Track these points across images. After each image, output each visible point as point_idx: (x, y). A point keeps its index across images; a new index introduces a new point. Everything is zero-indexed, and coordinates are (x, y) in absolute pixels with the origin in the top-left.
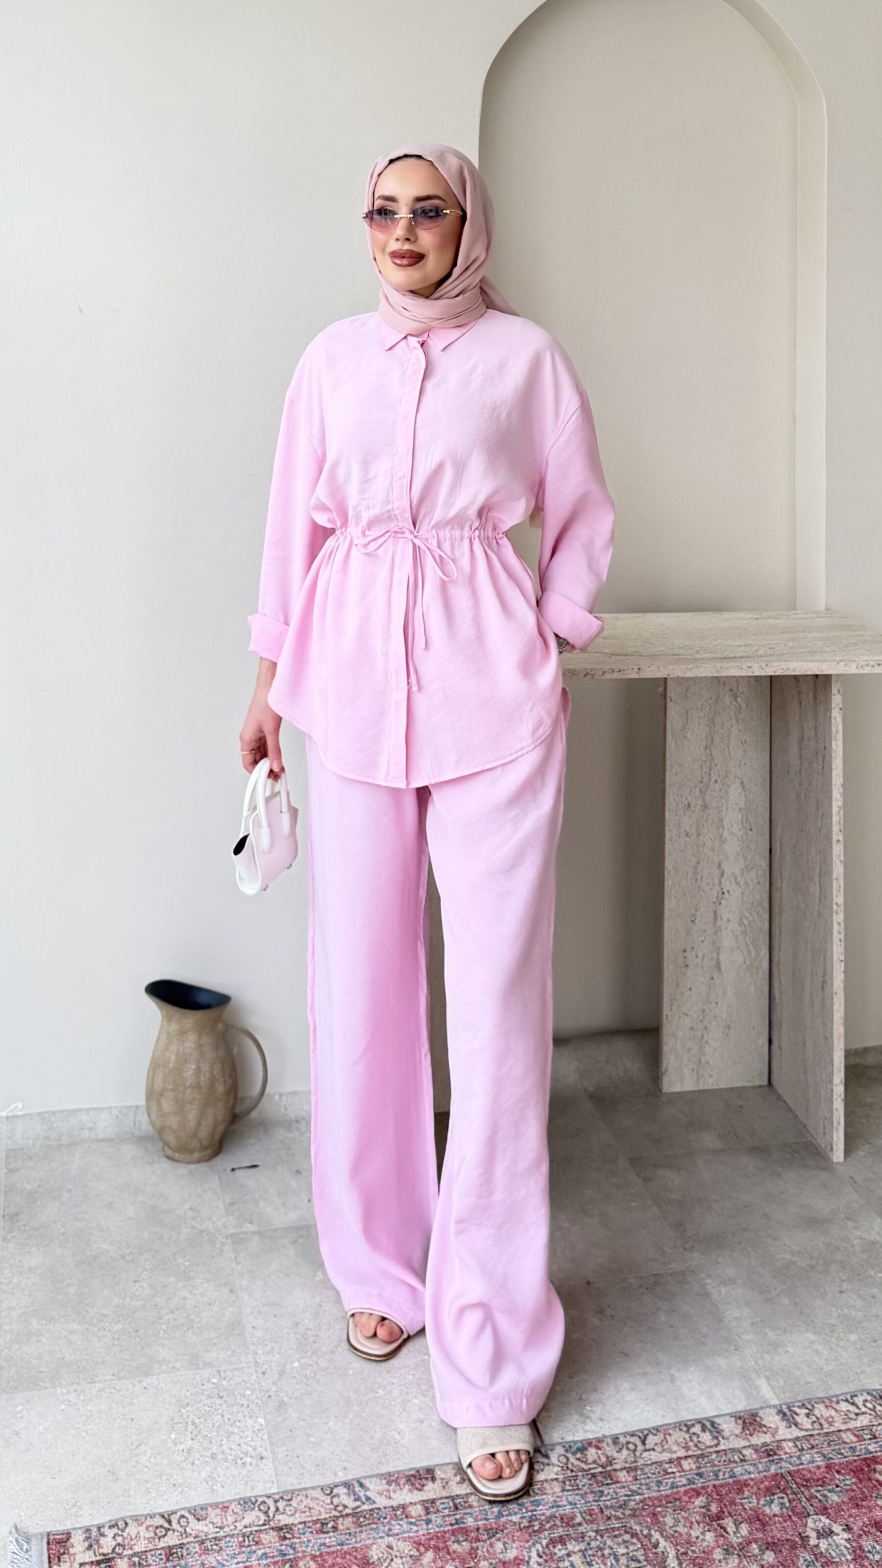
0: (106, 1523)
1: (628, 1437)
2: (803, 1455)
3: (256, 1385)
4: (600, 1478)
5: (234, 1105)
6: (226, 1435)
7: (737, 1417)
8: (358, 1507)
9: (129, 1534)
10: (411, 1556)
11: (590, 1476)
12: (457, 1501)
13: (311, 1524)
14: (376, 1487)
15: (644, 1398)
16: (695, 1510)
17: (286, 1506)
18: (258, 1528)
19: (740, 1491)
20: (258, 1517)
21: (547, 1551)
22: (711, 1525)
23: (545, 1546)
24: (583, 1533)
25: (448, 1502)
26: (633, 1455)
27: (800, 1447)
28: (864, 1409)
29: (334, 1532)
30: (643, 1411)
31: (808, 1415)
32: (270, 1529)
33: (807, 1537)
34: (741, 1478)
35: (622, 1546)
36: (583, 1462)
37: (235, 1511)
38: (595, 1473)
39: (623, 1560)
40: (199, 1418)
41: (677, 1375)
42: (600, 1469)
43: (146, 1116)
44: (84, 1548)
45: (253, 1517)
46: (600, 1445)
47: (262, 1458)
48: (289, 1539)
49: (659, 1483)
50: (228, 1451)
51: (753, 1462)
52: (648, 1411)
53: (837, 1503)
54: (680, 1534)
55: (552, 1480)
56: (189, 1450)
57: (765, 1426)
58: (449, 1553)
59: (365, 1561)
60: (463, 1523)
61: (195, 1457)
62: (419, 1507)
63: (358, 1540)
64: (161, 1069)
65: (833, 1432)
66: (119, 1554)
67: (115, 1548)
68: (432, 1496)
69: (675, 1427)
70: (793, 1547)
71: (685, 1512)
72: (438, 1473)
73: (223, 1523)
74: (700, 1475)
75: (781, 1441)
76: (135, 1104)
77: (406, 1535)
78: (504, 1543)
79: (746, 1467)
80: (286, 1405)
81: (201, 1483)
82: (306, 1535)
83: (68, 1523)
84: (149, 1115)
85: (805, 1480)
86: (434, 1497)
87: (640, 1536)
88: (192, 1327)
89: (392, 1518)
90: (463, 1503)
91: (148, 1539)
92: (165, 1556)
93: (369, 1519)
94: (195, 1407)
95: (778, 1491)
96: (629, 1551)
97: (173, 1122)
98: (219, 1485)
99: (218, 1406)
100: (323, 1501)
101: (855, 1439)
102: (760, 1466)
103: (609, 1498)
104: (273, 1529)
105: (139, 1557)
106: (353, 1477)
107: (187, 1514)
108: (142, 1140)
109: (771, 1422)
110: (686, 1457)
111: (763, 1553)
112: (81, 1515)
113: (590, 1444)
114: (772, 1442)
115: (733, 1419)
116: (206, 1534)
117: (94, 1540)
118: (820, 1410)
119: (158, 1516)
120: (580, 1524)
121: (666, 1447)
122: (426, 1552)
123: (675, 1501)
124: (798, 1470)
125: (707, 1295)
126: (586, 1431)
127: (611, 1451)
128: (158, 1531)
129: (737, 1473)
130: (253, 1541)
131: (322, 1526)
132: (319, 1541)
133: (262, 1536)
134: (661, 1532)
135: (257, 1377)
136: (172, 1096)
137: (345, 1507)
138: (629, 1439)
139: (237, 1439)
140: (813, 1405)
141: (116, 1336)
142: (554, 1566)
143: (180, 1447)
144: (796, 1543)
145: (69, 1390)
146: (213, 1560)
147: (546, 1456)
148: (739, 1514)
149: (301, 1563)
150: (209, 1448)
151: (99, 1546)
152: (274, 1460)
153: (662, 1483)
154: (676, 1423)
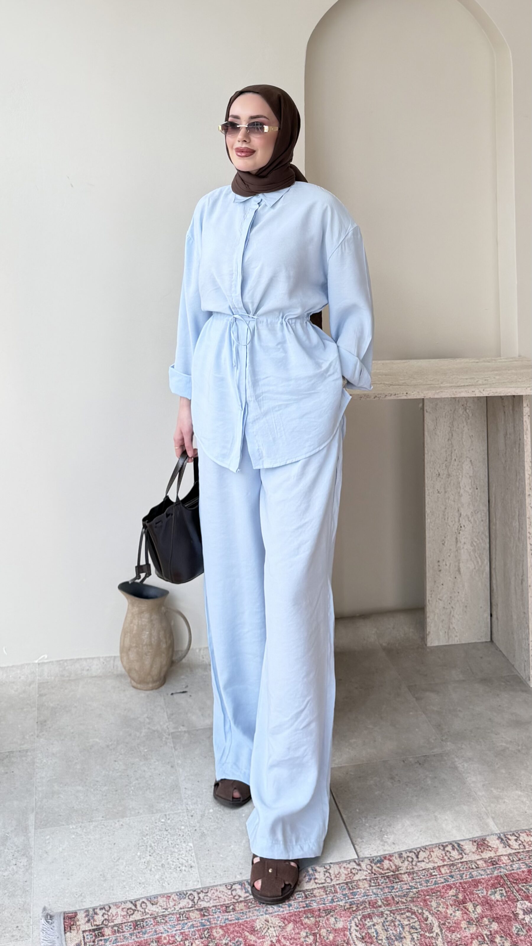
0: (98, 906)
1: (408, 853)
2: (514, 864)
3: (188, 823)
4: (391, 879)
5: (172, 656)
6: (170, 853)
7: (473, 841)
8: (247, 897)
9: (111, 913)
10: (280, 926)
11: (385, 877)
12: (307, 893)
15: (419, 830)
16: (449, 898)
17: (205, 896)
18: (188, 909)
19: (476, 886)
20: (188, 903)
21: (361, 923)
22: (459, 907)
23: (359, 920)
24: (382, 912)
25: (302, 894)
26: (411, 864)
27: (512, 860)
29: (233, 912)
31: (516, 840)
32: (195, 910)
33: (517, 913)
34: (477, 878)
35: (406, 920)
36: (381, 869)
37: (174, 899)
38: (389, 876)
39: (407, 928)
40: (154, 843)
41: (439, 816)
42: (392, 873)
43: (120, 662)
44: (85, 922)
45: (185, 903)
46: (391, 858)
47: (191, 867)
48: (207, 916)
49: (427, 881)
51: (484, 869)
52: (422, 838)
54: (441, 912)
55: (363, 880)
56: (148, 862)
57: (490, 847)
58: (302, 924)
59: (252, 929)
60: (311, 906)
61: (151, 866)
63: (248, 917)
64: (129, 634)
65: (531, 850)
66: (106, 925)
67: (103, 921)
69: (436, 847)
70: (509, 920)
71: (443, 899)
73: (167, 906)
74: (452, 877)
75: (500, 856)
76: (113, 655)
77: (277, 913)
78: (335, 918)
79: (480, 871)
80: (205, 835)
81: (156, 882)
82: (217, 914)
83: (77, 906)
84: (122, 662)
85: (515, 879)
87: (417, 914)
88: (149, 788)
90: (310, 894)
91: (123, 916)
92: (133, 926)
94: (151, 837)
95: (499, 886)
96: (410, 923)
97: (136, 666)
98: (166, 883)
99: (165, 836)
100: (227, 893)
102: (488, 871)
103: (397, 890)
104: (197, 910)
105: (118, 928)
106: (244, 879)
107: (146, 901)
108: (119, 676)
109: (494, 844)
110: (443, 866)
111: (491, 924)
112: (85, 901)
113: (385, 858)
114: (494, 856)
115: (471, 842)
116: (158, 913)
117: (91, 916)
118: (523, 837)
119: (128, 902)
120: (380, 907)
121: (431, 859)
122: (289, 924)
123: (437, 892)
124: (511, 874)
125: (456, 768)
126: (385, 850)
127: (398, 862)
128: (129, 911)
129: (474, 875)
130: (185, 917)
131: (226, 909)
132: (224, 917)
133: (190, 914)
134: (429, 911)
135: (188, 818)
136: (135, 650)
137: (240, 896)
138: (408, 854)
139: (176, 856)
140: (519, 834)
141: (104, 794)
142: (366, 932)
143: (143, 861)
144: (511, 917)
145: (77, 826)
146: (162, 928)
147: (359, 865)
148: (476, 900)
149: (214, 931)
150: (160, 861)
151: (94, 921)
152: (198, 868)
153: (428, 881)
154: (437, 844)
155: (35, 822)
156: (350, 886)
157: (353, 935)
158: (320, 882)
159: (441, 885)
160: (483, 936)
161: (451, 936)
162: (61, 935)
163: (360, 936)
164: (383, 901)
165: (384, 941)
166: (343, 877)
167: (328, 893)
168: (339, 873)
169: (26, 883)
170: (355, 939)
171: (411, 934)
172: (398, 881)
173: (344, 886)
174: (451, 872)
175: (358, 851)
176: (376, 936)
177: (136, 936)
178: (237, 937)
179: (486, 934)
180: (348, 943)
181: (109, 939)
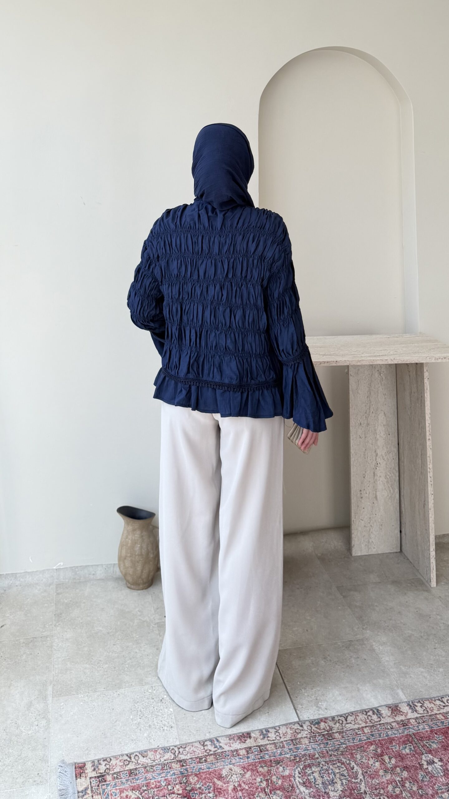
0: (101, 759)
1: (339, 717)
2: (420, 725)
4: (326, 737)
6: (155, 716)
7: (389, 707)
8: (216, 751)
9: (112, 764)
10: (240, 774)
11: (322, 736)
12: (261, 748)
14: (224, 741)
15: (346, 699)
16: (370, 752)
17: (184, 750)
18: (171, 761)
19: (391, 743)
20: (171, 756)
21: (303, 771)
22: (378, 759)
23: (301, 768)
24: (319, 762)
25: (257, 748)
26: (341, 726)
27: (418, 722)
28: (447, 704)
29: (205, 762)
30: (346, 705)
31: (421, 707)
33: (422, 764)
34: (391, 736)
35: (337, 769)
36: (318, 729)
37: (160, 753)
38: (324, 734)
39: (338, 776)
40: (143, 709)
41: (360, 687)
42: (326, 732)
43: (118, 568)
44: (92, 770)
45: (169, 756)
46: (326, 721)
47: (172, 727)
48: (185, 766)
50: (156, 724)
51: (396, 729)
52: (349, 706)
53: (436, 748)
54: (364, 763)
55: (305, 737)
56: (139, 723)
57: (402, 712)
58: (258, 772)
59: (220, 776)
60: (264, 758)
61: (141, 727)
62: (244, 751)
64: (125, 547)
65: (433, 714)
66: (107, 773)
67: (106, 770)
68: (250, 746)
69: (361, 712)
70: (416, 769)
71: (366, 753)
72: (253, 735)
73: (155, 758)
74: (373, 735)
75: (409, 719)
76: (113, 563)
77: (238, 764)
78: (283, 768)
79: (393, 731)
81: (144, 738)
82: (193, 764)
83: (85, 758)
84: (120, 568)
85: (421, 737)
86: (251, 746)
87: (345, 764)
88: (140, 666)
89: (231, 756)
90: (264, 749)
91: (121, 766)
92: (129, 774)
93: (221, 756)
94: (141, 704)
95: (408, 742)
96: (340, 771)
97: (130, 571)
98: (152, 740)
99: (152, 703)
100: (200, 748)
101: (443, 718)
102: (400, 730)
104: (177, 761)
105: (117, 775)
106: (213, 737)
107: (138, 754)
108: (117, 579)
109: (405, 710)
110: (366, 727)
111: (402, 772)
113: (322, 720)
114: (405, 719)
115: (387, 708)
116: (147, 763)
117: (96, 766)
118: (427, 704)
119: (125, 755)
120: (317, 758)
121: (356, 722)
122: (247, 772)
123: (361, 748)
124: (418, 733)
125: (374, 650)
126: (321, 715)
127: (331, 724)
128: (125, 762)
129: (389, 734)
130: (168, 767)
131: (200, 760)
132: (199, 767)
133: (172, 764)
134: (355, 762)
136: (130, 559)
137: (210, 751)
139: (160, 719)
140: (423, 702)
141: (106, 670)
142: (306, 778)
143: (135, 722)
144: (418, 767)
145: (84, 695)
146: (151, 776)
147: (302, 726)
148: (391, 754)
149: (191, 778)
150: (148, 723)
151: (99, 769)
152: (177, 728)
153: (355, 739)
154: (360, 710)
155: (53, 692)
156: (295, 743)
157: (297, 780)
158: (271, 739)
159: (364, 742)
160: (396, 782)
161: (371, 782)
162: (73, 781)
163: (302, 782)
164: (319, 754)
165: (320, 785)
166: (289, 735)
167: (277, 747)
168: (286, 733)
169: (45, 740)
170: (298, 784)
171: (341, 780)
173: (289, 742)
175: (300, 716)
176: (314, 781)
177: (131, 781)
178: (208, 782)
179: (398, 780)
180: (292, 787)
181: (110, 784)
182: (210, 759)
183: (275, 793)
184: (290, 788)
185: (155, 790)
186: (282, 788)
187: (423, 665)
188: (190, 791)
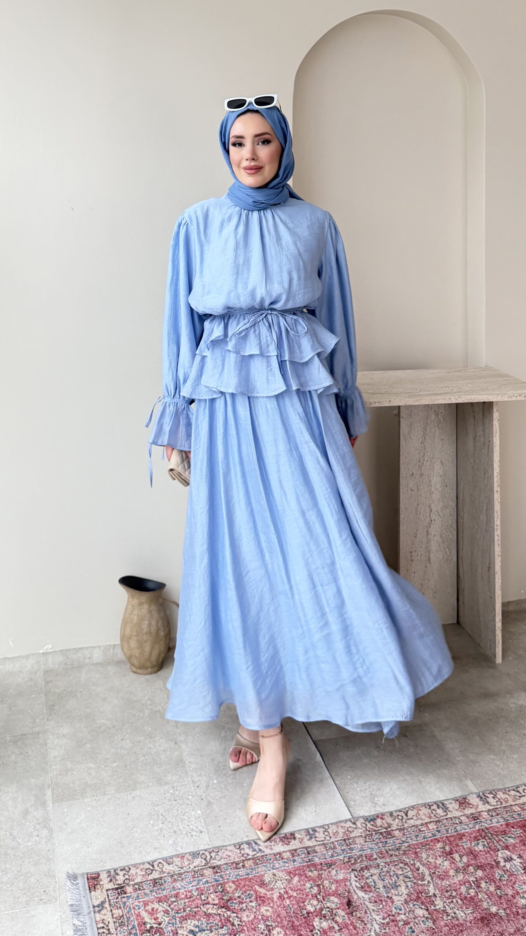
0: (118, 868)
2: (493, 819)
3: (194, 794)
4: (385, 835)
5: (169, 643)
6: (181, 820)
7: (456, 800)
8: (255, 855)
9: (131, 874)
10: (286, 880)
11: (379, 834)
12: (309, 850)
13: (230, 864)
15: (406, 792)
16: (437, 850)
17: (216, 855)
18: (202, 867)
19: (461, 839)
20: (201, 861)
21: (360, 874)
22: (447, 857)
23: (358, 871)
24: (378, 864)
25: (304, 850)
26: (401, 822)
27: (491, 815)
28: (523, 794)
29: (243, 868)
30: (406, 799)
31: (494, 798)
32: (208, 868)
33: (499, 861)
34: (461, 832)
35: (400, 870)
36: (374, 826)
37: (188, 858)
38: (382, 832)
39: (401, 877)
40: (165, 812)
41: (423, 780)
42: (385, 830)
43: (120, 650)
44: (108, 881)
45: (198, 861)
46: (383, 817)
47: (201, 832)
48: (219, 873)
49: (417, 836)
50: (182, 829)
51: (466, 823)
52: (409, 799)
53: (513, 844)
54: (430, 862)
55: (359, 836)
56: (161, 829)
57: (471, 804)
58: (306, 877)
59: (262, 883)
60: (313, 861)
61: (164, 831)
62: (288, 854)
63: (257, 872)
64: (129, 624)
65: (508, 806)
66: (127, 884)
67: (125, 881)
68: (295, 848)
69: (423, 806)
70: (492, 867)
71: (432, 851)
72: (297, 835)
73: (182, 865)
74: (439, 831)
75: (480, 812)
76: (113, 643)
77: (283, 868)
78: (336, 871)
79: (463, 826)
80: (211, 804)
81: (169, 845)
82: (228, 870)
83: (99, 867)
84: (122, 649)
85: (495, 832)
86: (297, 848)
87: (409, 864)
88: (156, 763)
89: (274, 860)
90: (312, 851)
91: (143, 875)
92: (153, 884)
93: (261, 861)
94: (162, 806)
95: (481, 838)
96: (404, 872)
97: (137, 652)
98: (178, 846)
99: (174, 805)
100: (236, 852)
101: (520, 809)
102: (470, 825)
103: (390, 845)
104: (210, 867)
105: (139, 886)
106: (250, 839)
107: (162, 862)
108: (119, 663)
109: (474, 802)
110: (431, 822)
111: (476, 871)
112: (105, 865)
113: (378, 817)
114: (475, 812)
115: (454, 801)
116: (174, 872)
117: (113, 877)
118: (500, 795)
119: (147, 864)
120: (376, 859)
121: (419, 817)
122: (294, 877)
123: (426, 845)
124: (491, 827)
125: (435, 737)
127: (389, 820)
128: (147, 871)
129: (459, 830)
130: (200, 874)
131: (236, 865)
132: (236, 873)
133: (205, 871)
134: (421, 861)
135: (195, 789)
136: (135, 639)
137: (248, 855)
138: (398, 813)
139: (187, 823)
140: (496, 792)
141: (115, 770)
142: (364, 882)
143: (157, 828)
144: (493, 865)
145: (91, 800)
146: (179, 885)
147: (354, 824)
148: (461, 851)
149: (227, 886)
150: (172, 828)
151: (116, 880)
152: (208, 833)
154: (423, 803)
155: (52, 797)
156: (348, 843)
157: (353, 885)
158: (320, 840)
160: (470, 882)
161: (441, 883)
162: (86, 894)
163: (359, 886)
164: (378, 854)
165: (381, 889)
166: (341, 835)
167: (328, 849)
168: (337, 832)
169: (50, 852)
170: (355, 888)
171: (405, 882)
172: (390, 836)
173: (342, 843)
174: (438, 828)
175: (353, 813)
176: (374, 885)
177: (156, 892)
178: (248, 890)
179: (472, 881)
180: (349, 892)
181: (131, 896)
182: (248, 864)
183: (328, 899)
184: (347, 894)
185: (187, 901)
186: (336, 894)
187: (494, 752)
188: (228, 901)
